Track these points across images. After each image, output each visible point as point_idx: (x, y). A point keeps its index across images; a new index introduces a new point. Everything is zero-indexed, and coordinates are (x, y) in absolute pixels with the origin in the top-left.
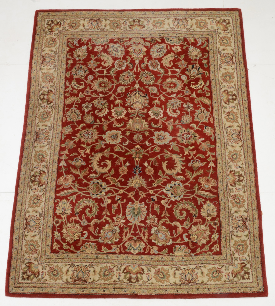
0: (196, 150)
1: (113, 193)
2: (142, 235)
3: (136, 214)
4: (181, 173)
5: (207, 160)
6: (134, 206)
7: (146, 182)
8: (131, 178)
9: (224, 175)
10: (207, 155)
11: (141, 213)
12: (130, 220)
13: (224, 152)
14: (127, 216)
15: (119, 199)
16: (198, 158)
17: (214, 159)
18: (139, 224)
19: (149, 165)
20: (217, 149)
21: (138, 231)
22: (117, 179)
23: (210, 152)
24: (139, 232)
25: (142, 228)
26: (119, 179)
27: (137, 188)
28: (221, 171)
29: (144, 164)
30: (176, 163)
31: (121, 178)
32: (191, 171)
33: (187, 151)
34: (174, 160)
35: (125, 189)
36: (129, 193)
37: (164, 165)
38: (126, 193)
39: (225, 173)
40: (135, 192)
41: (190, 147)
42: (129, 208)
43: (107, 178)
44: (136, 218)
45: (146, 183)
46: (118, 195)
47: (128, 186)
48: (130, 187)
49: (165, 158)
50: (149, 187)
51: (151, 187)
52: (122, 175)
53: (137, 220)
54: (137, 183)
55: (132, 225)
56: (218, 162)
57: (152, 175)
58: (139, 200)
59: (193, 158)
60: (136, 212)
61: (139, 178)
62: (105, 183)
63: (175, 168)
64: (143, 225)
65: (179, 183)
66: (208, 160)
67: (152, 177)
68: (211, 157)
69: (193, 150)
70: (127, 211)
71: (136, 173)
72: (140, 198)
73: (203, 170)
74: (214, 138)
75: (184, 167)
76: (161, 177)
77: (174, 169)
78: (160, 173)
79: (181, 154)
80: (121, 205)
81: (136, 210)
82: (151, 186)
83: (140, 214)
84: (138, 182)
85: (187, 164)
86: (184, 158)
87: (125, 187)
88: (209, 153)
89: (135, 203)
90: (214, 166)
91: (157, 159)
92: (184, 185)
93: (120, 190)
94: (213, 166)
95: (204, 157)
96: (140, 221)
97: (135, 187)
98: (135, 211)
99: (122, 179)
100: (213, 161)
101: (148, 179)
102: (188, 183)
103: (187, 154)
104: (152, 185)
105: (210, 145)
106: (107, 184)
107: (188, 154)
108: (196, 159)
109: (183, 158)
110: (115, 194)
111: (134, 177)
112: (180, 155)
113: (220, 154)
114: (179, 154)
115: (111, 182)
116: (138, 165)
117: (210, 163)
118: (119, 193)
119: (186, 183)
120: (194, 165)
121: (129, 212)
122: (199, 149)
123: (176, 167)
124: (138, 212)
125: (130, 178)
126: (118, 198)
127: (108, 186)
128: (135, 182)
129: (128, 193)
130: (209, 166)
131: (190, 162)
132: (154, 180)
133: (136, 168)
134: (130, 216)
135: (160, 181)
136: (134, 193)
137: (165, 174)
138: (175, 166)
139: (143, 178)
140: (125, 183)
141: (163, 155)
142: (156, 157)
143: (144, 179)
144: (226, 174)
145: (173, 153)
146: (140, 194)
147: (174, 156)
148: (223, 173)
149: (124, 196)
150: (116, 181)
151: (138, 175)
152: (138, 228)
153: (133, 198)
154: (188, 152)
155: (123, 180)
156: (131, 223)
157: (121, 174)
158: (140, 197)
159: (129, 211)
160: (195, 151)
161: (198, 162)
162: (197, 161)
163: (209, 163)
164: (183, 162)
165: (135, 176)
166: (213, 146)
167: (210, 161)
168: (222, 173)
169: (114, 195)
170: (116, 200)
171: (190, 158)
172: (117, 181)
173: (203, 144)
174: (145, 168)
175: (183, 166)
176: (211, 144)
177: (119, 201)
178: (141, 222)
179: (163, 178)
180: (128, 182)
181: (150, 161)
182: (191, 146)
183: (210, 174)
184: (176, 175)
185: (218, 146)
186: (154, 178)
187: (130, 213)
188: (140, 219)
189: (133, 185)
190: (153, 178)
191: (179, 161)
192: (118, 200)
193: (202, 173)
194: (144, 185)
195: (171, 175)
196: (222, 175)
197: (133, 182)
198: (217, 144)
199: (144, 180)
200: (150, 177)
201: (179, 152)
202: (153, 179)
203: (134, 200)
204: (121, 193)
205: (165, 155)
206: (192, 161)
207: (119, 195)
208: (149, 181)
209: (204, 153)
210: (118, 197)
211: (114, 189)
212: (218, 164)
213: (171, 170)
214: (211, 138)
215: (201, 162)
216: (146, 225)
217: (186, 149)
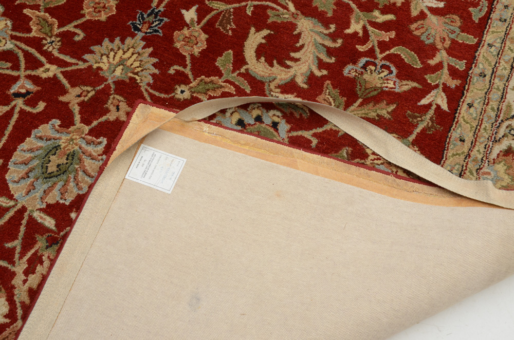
0: (397, 30)
1: (16, 67)
2: (20, 267)
3: (50, 170)
4: (305, 86)
5: (427, 77)
6: (63, 139)
7: (157, 71)
8: (112, 41)
9: (474, 153)
10: (432, 62)
11: (72, 176)
12: (11, 185)
13: (506, 73)
14: (11, 166)
15: (23, 91)
16: (396, 60)
17: (453, 83)
18: (37, 215)
19: (199, 22)
20: (482, 52)
21: (17, 244)
22: (59, 26)
23: (448, 53)
24: (18, 250)
25: (38, 237)
26: (70, 28)
27: (110, 81)
28: (469, 137)
29: (184, 12)
30: (302, 46)
31: (76, 27)
32: (342, 94)
33: (362, 23)
34: (299, 35)
35: (69, 69)
36: (73, 85)
37: (255, 39)
38: (65, 81)
39: (480, 147)
40: (98, 92)
41: (376, 13)
42: (41, 138)
43: (25, 11)
44: (41, 187)
45: (153, 75)
46: (28, 77)
47: (85, 61)
48: (90, 67)
49: (268, 17)
50: (157, 94)
51: (163, 96)
52: (88, 17)
53: (38, 193)
54: (122, 62)
55: (7, 209)
56: (468, 100)
57: (192, 56)
58: (95, 123)
59: (371, 53)
60: (55, 161)
61: (139, 49)
62: (9, 23)
63: (289, 63)
64: (49, 222)
65: (276, 119)
66: (430, 78)
67: (188, 62)
68: (445, 70)
69: (385, 27)
70: (24, 146)
71: (139, 30)
72: (103, 119)
73: (392, 107)
74: (483, 14)
75: (325, 72)
76: (220, 75)
77: (282, 64)
78: (224, 61)
79: (333, 27)
80: (16, 116)
81: (60, 157)
82: (167, 92)
83: (65, 177)
84: (129, 63)
85: (341, 64)
86: (340, 41)
87: (73, 61)
88: (442, 56)
89: (72, 128)
90: (445, 107)
91: (240, 12)
92: (295, 134)
93: (48, 66)
94: (438, 107)
95: (419, 66)
96: (49, 206)
97: (106, 74)
98: (52, 158)
99: (78, 31)
100: (446, 89)
101: (172, 65)
102: (314, 135)
103: (356, 33)
104: (173, 90)
105: (458, 30)
106: (13, 29)
107: (361, 34)
108: (384, 59)
109: (334, 41)
110: (22, 73)
111: (123, 41)
112: (328, 28)
113: (488, 73)
114: (326, 23)
115: (34, 28)
116: (161, 8)
117: (433, 93)
118: (40, 72)
119: (308, 129)
120: (366, 76)
121: (28, 155)
122: (410, 32)
123: (297, 60)
124: (63, 168)
125: (106, 40)
126: (22, 87)
127: (13, 37)
128: (117, 59)
129: (67, 85)
130: (424, 102)
131: (355, 63)
132: (191, 76)
133: (149, 15)
134: (24, 169)
135: (210, 86)
136: (93, 93)
137: (243, 70)
138: (292, 54)
139: (151, 55)
140: (77, 49)
141: (268, 7)
142: (237, 5)
143: (155, 60)
144: (487, 155)
145: (303, 13)
146: (110, 105)
147: (306, 26)
148: (473, 144)
149: (50, 89)
150: (51, 31)
151: (143, 39)
152: (22, 229)
153: (76, 109)
154: (364, 28)
155: (80, 36)
156: (11, 197)
157: (83, 16)
158: (101, 116)
159: (31, 150)
160: (393, 34)
161: (386, 72)
162: (383, 66)
163: (428, 89)
164: (330, 52)
165: (129, 41)
166: (471, 40)
167: (437, 86)
168: (467, 145)
169: (15, 73)
170: (12, 91)
171: (361, 48)
172: (56, 31)
173: (433, 19)
174: (180, 23)
175: (321, 65)
176: (463, 29)
177: (19, 103)
178: (50, 210)
179: (225, 81)
180: (95, 48)
181: (212, 10)
182: (384, 11)
183: (418, 130)
184: (279, 87)
185: (490, 45)
186: (192, 70)
187: (32, 159)
188: (54, 197)
189: (105, 67)
190: (189, 67)
191: (316, 44)
192: (18, 95)
193: (387, 116)
194: (145, 80)
195: (263, 83)
196: (466, 150)
197: (112, 54)
198: (488, 38)
199: (154, 65)
200: (181, 60)
201: (330, 14)
202: (188, 71)
203: (77, 118)
204: (44, 76)
205: (273, 9)
206: (363, 60)
207: (35, 80)
208: (172, 71)
209: (425, 51)
210: (24, 85)
211: (27, 55)
212: (465, 106)
213: (272, 65)
214: (471, 9)
215: (398, 76)
216: (60, 230)
217: (361, 14)
